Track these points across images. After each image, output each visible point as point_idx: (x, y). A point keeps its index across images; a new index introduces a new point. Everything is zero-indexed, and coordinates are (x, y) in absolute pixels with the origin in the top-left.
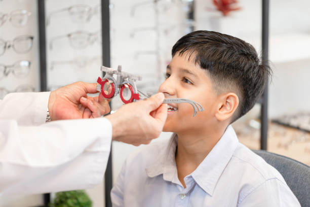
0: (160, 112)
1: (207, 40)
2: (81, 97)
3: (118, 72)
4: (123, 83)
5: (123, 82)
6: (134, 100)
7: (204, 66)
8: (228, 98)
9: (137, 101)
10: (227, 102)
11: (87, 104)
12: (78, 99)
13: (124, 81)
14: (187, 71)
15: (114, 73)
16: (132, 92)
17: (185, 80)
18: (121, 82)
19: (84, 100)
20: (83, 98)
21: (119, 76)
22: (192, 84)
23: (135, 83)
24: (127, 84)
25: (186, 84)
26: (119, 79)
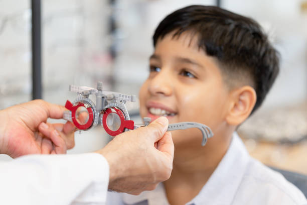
0: (164, 143)
1: (209, 16)
2: (41, 122)
3: (97, 91)
4: (107, 107)
5: (106, 105)
6: (127, 129)
7: (210, 52)
8: (242, 94)
9: (131, 131)
10: (240, 100)
11: (50, 133)
12: (36, 126)
13: (106, 103)
14: (187, 61)
15: (91, 94)
16: (122, 119)
17: (185, 73)
18: (102, 106)
19: (44, 127)
20: (43, 124)
21: (100, 97)
22: (195, 77)
23: (125, 105)
24: (113, 108)
25: (187, 78)
26: (100, 101)
